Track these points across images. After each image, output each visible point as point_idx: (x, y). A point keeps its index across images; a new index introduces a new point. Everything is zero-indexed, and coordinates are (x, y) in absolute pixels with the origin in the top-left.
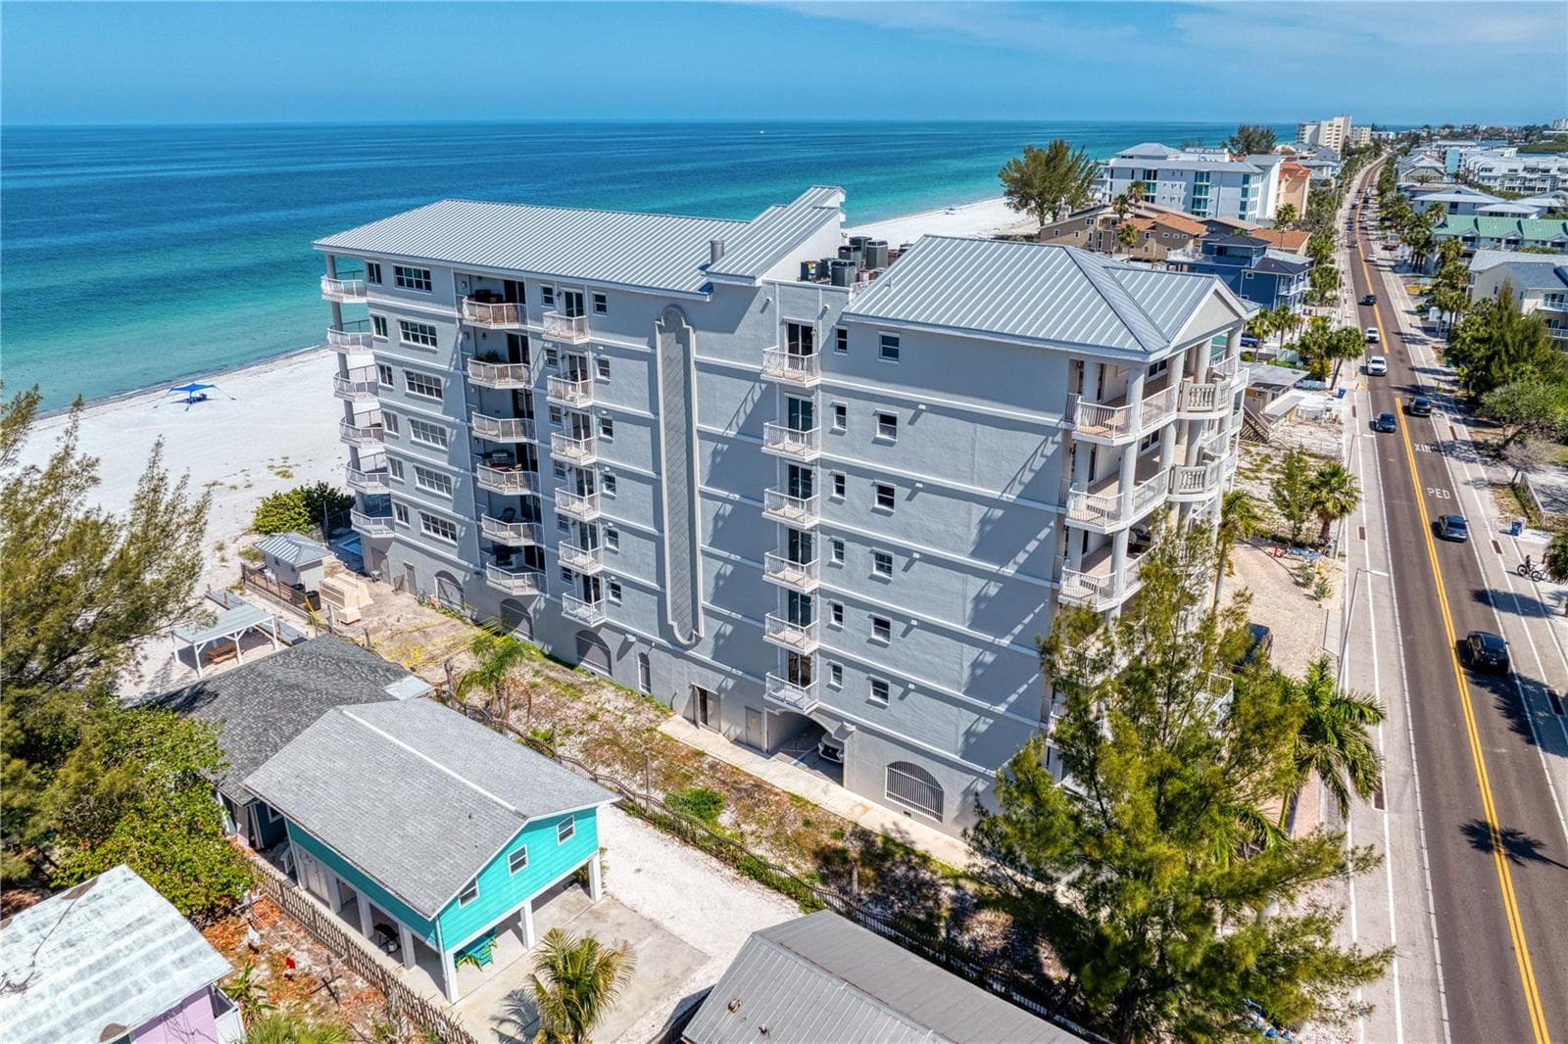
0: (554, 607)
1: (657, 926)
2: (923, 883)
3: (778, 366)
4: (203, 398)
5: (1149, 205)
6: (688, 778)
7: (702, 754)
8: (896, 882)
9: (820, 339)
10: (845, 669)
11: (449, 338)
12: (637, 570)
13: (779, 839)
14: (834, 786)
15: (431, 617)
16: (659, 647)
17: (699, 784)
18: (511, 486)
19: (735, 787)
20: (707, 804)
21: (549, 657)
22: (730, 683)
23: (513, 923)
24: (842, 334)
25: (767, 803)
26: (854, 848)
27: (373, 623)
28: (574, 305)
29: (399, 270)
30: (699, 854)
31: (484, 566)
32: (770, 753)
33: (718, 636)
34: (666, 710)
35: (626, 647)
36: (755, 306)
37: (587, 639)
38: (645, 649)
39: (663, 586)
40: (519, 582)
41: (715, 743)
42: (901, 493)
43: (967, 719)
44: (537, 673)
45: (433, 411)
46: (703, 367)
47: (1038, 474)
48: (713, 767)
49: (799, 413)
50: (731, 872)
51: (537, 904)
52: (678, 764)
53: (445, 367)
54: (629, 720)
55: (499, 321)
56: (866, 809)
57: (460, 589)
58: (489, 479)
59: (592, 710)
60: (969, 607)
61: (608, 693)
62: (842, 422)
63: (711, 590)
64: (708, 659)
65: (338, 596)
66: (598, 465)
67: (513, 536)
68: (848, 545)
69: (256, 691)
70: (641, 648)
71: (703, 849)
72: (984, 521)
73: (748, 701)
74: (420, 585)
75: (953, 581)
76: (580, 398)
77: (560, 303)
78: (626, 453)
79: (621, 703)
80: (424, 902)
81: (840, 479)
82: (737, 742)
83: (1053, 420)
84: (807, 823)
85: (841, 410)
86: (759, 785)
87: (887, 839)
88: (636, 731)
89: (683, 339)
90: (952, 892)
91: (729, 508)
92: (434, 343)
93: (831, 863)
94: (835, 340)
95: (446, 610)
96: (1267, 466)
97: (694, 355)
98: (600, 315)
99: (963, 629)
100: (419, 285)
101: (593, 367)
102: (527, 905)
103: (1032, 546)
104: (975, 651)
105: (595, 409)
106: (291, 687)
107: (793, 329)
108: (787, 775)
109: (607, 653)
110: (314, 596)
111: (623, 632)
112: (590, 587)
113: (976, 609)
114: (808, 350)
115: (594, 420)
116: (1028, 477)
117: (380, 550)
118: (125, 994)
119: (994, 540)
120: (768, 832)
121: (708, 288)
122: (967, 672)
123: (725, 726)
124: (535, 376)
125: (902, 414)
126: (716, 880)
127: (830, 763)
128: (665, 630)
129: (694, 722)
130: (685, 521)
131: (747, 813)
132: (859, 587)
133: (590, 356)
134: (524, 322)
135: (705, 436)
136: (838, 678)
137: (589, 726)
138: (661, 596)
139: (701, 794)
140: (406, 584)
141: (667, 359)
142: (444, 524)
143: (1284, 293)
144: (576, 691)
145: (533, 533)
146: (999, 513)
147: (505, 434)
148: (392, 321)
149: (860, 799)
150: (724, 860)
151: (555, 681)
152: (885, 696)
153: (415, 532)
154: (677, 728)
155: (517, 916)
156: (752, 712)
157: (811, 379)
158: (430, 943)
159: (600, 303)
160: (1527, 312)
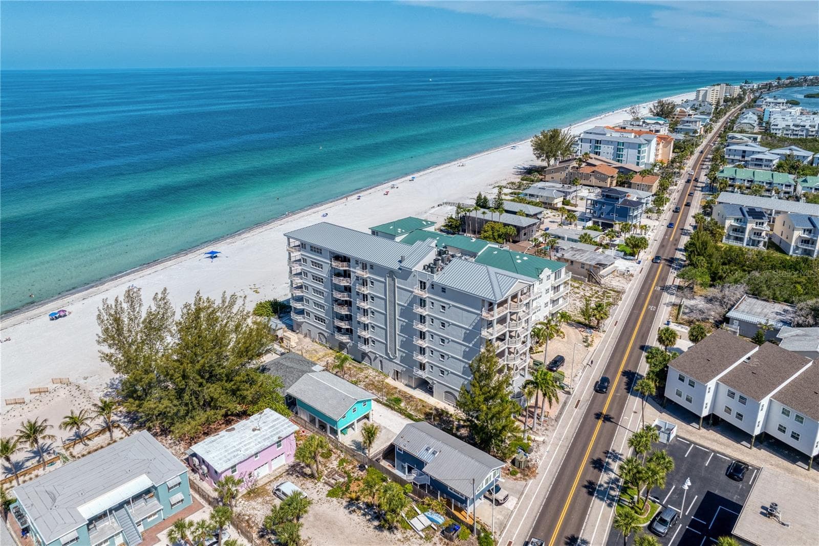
0: (355, 346)
1: (385, 428)
2: (451, 421)
3: (418, 291)
4: (216, 257)
5: (597, 157)
6: (393, 394)
7: (396, 388)
8: (444, 420)
9: (428, 285)
10: (434, 367)
11: (326, 268)
12: (380, 337)
13: (416, 410)
14: (431, 397)
15: (317, 346)
16: (385, 358)
17: (396, 396)
18: (344, 311)
19: (405, 397)
20: (398, 401)
21: (353, 359)
22: (404, 369)
23: (351, 426)
24: (433, 285)
25: (413, 401)
26: (434, 412)
27: (300, 347)
28: (364, 267)
29: (311, 247)
30: (395, 412)
31: (334, 332)
32: (415, 388)
33: (402, 356)
34: (387, 376)
35: (376, 358)
36: (412, 275)
37: (364, 355)
38: (381, 359)
39: (387, 342)
40: (345, 338)
41: (400, 385)
42: (446, 325)
43: (462, 381)
44: (350, 364)
45: (320, 287)
46: (398, 287)
47: (476, 324)
48: (399, 391)
49: (422, 303)
50: (403, 417)
51: (359, 421)
52: (390, 390)
53: (325, 276)
54: (377, 378)
55: (342, 267)
56: (439, 403)
57: (326, 338)
58: (337, 309)
59: (366, 375)
60: (462, 353)
61: (370, 371)
62: (433, 306)
63: (400, 344)
64: (399, 362)
65: (289, 339)
66: (370, 308)
67: (344, 325)
68: (434, 336)
69: (281, 368)
70: (380, 358)
71: (397, 411)
72: (465, 333)
73: (409, 374)
74: (312, 336)
75: (458, 346)
76: (365, 291)
77: (361, 265)
78: (378, 306)
79: (374, 373)
80: (335, 417)
81: (432, 319)
82: (406, 385)
83: (479, 312)
84: (423, 406)
85: (433, 303)
86: (411, 397)
87: (442, 410)
88: (379, 382)
89: (394, 280)
90: (457, 423)
91: (405, 324)
92: (322, 268)
93: (428, 416)
94: (431, 287)
95: (321, 344)
96: (596, 295)
97: (397, 284)
98: (371, 270)
99: (461, 358)
100: (318, 252)
101: (369, 283)
102: (356, 421)
103: (475, 340)
104: (464, 364)
105: (369, 294)
106: (290, 368)
107: (421, 282)
108: (419, 394)
109: (370, 359)
110: (282, 339)
111: (375, 354)
112: (366, 341)
113: (464, 354)
114: (425, 288)
115: (369, 296)
116: (474, 324)
117: (299, 325)
118: (280, 432)
119: (468, 337)
120: (413, 408)
121: (400, 269)
122: (462, 369)
123: (403, 381)
124: (352, 282)
125: (447, 306)
126: (400, 418)
127: (430, 391)
128: (387, 354)
129: (395, 380)
130: (393, 326)
131: (408, 403)
132: (437, 346)
133: (368, 280)
134: (350, 268)
135: (398, 304)
136: (432, 369)
137: (366, 380)
138: (386, 345)
139: (395, 398)
140: (308, 335)
141: (389, 284)
142: (321, 319)
143: (631, 214)
144: (361, 370)
145: (350, 325)
146: (468, 332)
147: (343, 297)
148: (309, 260)
149: (437, 401)
150: (402, 414)
151: (355, 367)
152: (443, 374)
153: (312, 321)
154: (390, 381)
155: (353, 424)
156: (410, 377)
157: (425, 295)
158: (335, 428)
159: (372, 267)
160: (727, 225)
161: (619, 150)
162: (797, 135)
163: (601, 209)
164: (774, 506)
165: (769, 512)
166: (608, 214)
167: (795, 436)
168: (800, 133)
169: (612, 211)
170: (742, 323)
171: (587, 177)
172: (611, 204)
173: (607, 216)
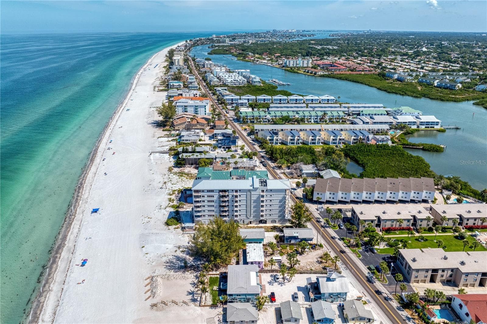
9: (265, 191)
10: (267, 215)
12: (243, 213)
14: (266, 224)
18: (226, 209)
26: (272, 228)
28: (236, 191)
29: (208, 191)
32: (259, 224)
33: (253, 216)
35: (241, 220)
36: (258, 189)
38: (244, 220)
40: (226, 218)
42: (272, 200)
43: (278, 215)
45: (212, 204)
46: (252, 194)
49: (263, 196)
53: (215, 199)
55: (226, 194)
56: (270, 225)
62: (267, 196)
63: (253, 212)
66: (239, 204)
67: (226, 214)
68: (267, 205)
72: (279, 201)
75: (277, 205)
77: (234, 191)
78: (242, 203)
81: (267, 200)
82: (255, 224)
87: (274, 226)
91: (255, 205)
92: (213, 197)
99: (278, 209)
100: (211, 192)
103: (283, 202)
107: (262, 190)
108: (262, 225)
109: (238, 222)
112: (236, 216)
115: (238, 201)
121: (253, 188)
124: (230, 198)
125: (273, 195)
130: (250, 207)
132: (268, 208)
133: (238, 195)
134: (229, 193)
135: (252, 200)
138: (247, 214)
141: (249, 194)
142: (212, 215)
143: (237, 142)
145: (229, 213)
147: (226, 204)
148: (206, 196)
152: (271, 216)
153: (206, 217)
156: (257, 221)
159: (240, 191)
160: (268, 139)
161: (196, 109)
162: (236, 84)
163: (225, 142)
164: (362, 212)
165: (362, 213)
166: (228, 143)
167: (345, 198)
168: (237, 83)
169: (229, 142)
170: (306, 173)
171: (196, 125)
172: (228, 140)
173: (228, 144)
